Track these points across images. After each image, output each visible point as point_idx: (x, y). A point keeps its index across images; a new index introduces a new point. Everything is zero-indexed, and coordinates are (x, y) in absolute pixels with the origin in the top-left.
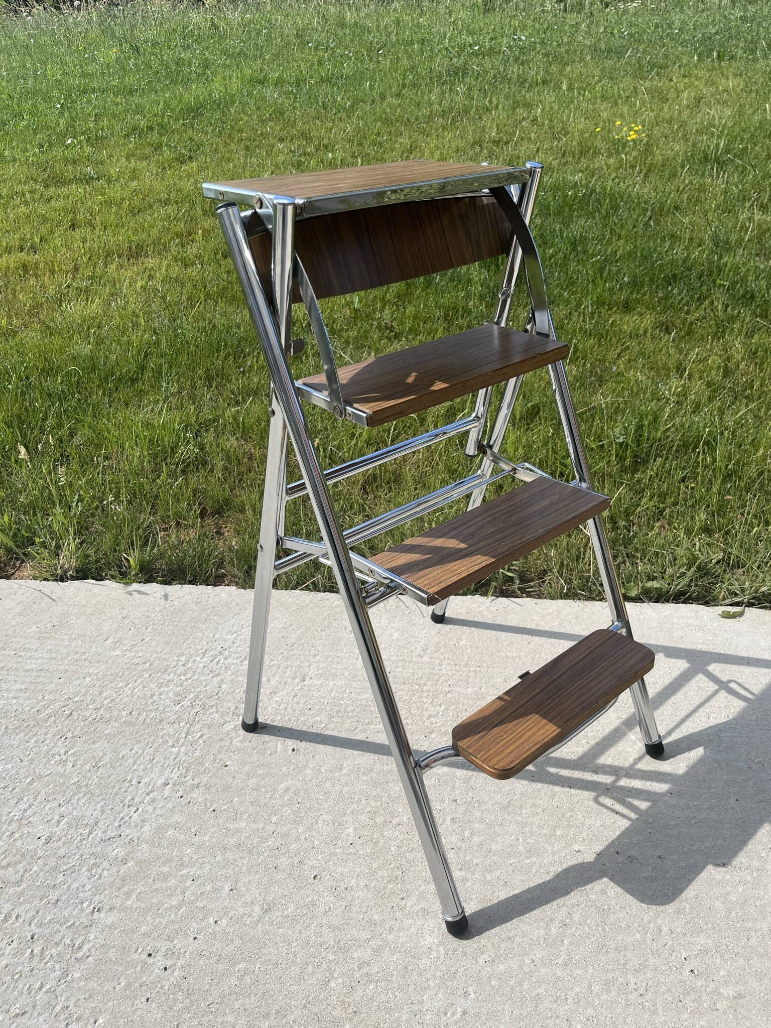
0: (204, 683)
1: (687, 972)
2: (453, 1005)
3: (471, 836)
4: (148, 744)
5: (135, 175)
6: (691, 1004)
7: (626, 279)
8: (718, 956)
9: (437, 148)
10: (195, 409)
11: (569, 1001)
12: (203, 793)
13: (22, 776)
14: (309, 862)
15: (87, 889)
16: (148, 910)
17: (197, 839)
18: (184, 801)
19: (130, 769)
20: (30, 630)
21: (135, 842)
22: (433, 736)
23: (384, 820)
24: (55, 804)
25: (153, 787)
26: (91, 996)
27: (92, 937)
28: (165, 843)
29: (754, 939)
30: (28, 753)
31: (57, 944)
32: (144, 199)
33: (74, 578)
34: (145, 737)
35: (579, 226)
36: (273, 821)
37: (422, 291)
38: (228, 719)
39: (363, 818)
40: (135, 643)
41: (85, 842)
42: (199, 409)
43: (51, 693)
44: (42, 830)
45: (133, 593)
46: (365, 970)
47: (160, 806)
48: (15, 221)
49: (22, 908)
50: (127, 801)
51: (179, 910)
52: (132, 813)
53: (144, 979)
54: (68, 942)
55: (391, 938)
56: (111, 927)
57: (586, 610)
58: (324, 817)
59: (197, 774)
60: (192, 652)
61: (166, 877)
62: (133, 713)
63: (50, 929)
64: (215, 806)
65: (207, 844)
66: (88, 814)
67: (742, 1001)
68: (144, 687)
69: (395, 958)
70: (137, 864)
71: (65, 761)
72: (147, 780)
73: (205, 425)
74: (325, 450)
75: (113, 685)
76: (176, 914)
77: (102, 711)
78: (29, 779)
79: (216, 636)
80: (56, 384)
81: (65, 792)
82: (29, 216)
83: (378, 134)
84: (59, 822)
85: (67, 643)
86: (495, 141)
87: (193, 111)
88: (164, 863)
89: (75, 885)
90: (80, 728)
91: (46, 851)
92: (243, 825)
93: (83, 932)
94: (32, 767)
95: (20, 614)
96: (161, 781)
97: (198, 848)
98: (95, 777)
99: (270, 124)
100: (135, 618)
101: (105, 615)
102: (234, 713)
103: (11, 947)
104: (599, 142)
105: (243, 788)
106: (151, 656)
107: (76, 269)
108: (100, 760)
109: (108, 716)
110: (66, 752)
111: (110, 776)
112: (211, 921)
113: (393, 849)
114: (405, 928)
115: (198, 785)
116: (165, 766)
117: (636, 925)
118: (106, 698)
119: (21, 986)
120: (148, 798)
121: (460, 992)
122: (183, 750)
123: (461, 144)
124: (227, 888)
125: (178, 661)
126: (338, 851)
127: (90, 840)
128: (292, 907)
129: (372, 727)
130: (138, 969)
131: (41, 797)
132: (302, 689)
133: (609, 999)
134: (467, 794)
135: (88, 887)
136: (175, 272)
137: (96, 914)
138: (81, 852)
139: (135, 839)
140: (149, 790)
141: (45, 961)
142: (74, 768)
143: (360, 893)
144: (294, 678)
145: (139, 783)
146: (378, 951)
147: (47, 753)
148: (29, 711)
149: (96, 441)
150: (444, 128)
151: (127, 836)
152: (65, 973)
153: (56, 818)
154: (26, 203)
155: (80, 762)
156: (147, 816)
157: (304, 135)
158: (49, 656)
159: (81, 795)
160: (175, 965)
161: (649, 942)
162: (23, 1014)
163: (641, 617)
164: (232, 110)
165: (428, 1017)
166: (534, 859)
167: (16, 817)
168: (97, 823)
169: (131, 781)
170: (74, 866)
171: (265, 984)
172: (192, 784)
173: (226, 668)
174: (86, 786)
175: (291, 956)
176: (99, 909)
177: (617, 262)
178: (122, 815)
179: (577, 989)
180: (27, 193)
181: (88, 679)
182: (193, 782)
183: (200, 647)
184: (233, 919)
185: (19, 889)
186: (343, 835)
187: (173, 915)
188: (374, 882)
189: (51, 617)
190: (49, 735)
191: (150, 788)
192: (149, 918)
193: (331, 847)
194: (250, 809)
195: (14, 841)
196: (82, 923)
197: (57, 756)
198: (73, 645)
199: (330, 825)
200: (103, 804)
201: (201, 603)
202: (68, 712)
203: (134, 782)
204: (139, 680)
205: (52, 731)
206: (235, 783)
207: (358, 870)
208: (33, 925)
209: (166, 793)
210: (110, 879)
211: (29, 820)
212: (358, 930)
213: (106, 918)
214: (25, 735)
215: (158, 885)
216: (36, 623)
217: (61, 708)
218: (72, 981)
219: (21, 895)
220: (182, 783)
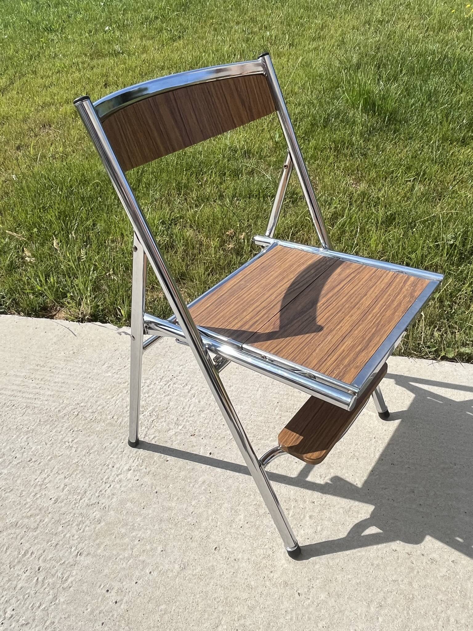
0: (159, 400)
3: (322, 530)
4: (121, 439)
5: (145, 50)
7: (464, 121)
9: (340, 26)
10: (170, 210)
12: (151, 479)
13: (45, 455)
14: (213, 537)
15: (75, 539)
16: (110, 558)
17: (144, 511)
18: (138, 483)
19: (109, 457)
20: (59, 355)
21: (107, 509)
24: (62, 476)
25: (121, 471)
26: (69, 616)
27: (74, 574)
28: (124, 512)
30: (50, 439)
31: (53, 576)
32: (149, 66)
33: (89, 321)
35: (434, 82)
36: (193, 504)
37: (322, 129)
38: (171, 427)
39: (251, 508)
40: (120, 368)
41: (77, 505)
42: (172, 210)
43: (68, 399)
44: (52, 493)
45: (122, 333)
46: (242, 622)
47: (124, 485)
48: (72, 82)
49: (36, 547)
50: (104, 479)
51: (128, 561)
52: (107, 488)
53: (102, 608)
54: (59, 575)
55: (261, 600)
56: (87, 568)
57: (417, 365)
58: (226, 505)
59: (148, 465)
60: (154, 377)
62: (115, 417)
63: (50, 564)
64: (158, 488)
65: (150, 516)
68: (123, 400)
69: (262, 616)
70: (106, 524)
71: (71, 447)
72: (118, 465)
73: (175, 221)
74: (248, 240)
75: (104, 396)
76: (127, 563)
77: (96, 415)
78: (49, 457)
79: (170, 367)
80: (87, 191)
81: (69, 468)
82: (80, 79)
83: (301, 18)
84: (63, 489)
85: (80, 365)
86: (380, 21)
87: (183, 5)
88: (122, 526)
89: (68, 535)
90: (82, 425)
91: (54, 509)
92: (174, 504)
93: (69, 569)
94: (52, 449)
95: (55, 343)
96: (126, 467)
97: (145, 518)
98: (88, 460)
99: (231, 12)
100: (122, 351)
101: (104, 347)
102: (175, 423)
103: (26, 574)
104: (452, 20)
105: (176, 478)
108: (92, 449)
109: (99, 418)
110: (73, 441)
111: (97, 460)
112: (148, 572)
113: (268, 534)
114: (271, 594)
115: (149, 472)
116: (130, 457)
117: (431, 613)
118: (99, 406)
119: (28, 603)
120: (117, 478)
123: (355, 23)
124: (160, 549)
125: (145, 383)
126: (232, 531)
127: (80, 504)
128: (199, 568)
129: (263, 442)
130: (100, 600)
131: (55, 471)
134: (322, 499)
135: (76, 537)
137: (78, 557)
138: (74, 512)
139: (107, 507)
141: (45, 587)
142: (76, 453)
143: (244, 564)
145: (113, 467)
146: (252, 608)
147: (61, 440)
148: (54, 410)
149: (108, 230)
150: (346, 12)
151: (103, 504)
152: (55, 597)
153: (62, 486)
154: (79, 70)
155: (79, 449)
156: (115, 491)
157: (253, 20)
158: (69, 373)
159: (78, 472)
160: (122, 600)
162: (26, 624)
163: (455, 373)
164: (208, 4)
167: (39, 483)
168: (85, 492)
169: (108, 465)
170: (69, 521)
171: (176, 622)
172: (144, 472)
173: (174, 390)
174: (82, 466)
175: (194, 604)
176: (80, 554)
177: (459, 109)
178: (101, 488)
180: (80, 63)
181: (90, 391)
182: (146, 470)
183: (159, 374)
184: (161, 572)
185: (35, 534)
186: (237, 520)
187: (124, 564)
188: (254, 557)
189: (73, 347)
190: (64, 428)
191: (119, 471)
192: (110, 564)
193: (228, 528)
194: (179, 493)
195: (37, 499)
196: (69, 563)
197: (67, 443)
198: (83, 367)
199: (229, 511)
200: (90, 480)
201: (163, 343)
202: (76, 413)
203: (110, 466)
204: (120, 395)
205: (66, 425)
206: (172, 473)
207: (244, 547)
208: (40, 560)
209: (129, 476)
210: (89, 533)
211: (47, 486)
212: (240, 591)
213: (84, 561)
214: (50, 426)
215: (118, 541)
216: (64, 350)
217: (72, 410)
218: (59, 603)
219: (36, 538)
220: (139, 470)
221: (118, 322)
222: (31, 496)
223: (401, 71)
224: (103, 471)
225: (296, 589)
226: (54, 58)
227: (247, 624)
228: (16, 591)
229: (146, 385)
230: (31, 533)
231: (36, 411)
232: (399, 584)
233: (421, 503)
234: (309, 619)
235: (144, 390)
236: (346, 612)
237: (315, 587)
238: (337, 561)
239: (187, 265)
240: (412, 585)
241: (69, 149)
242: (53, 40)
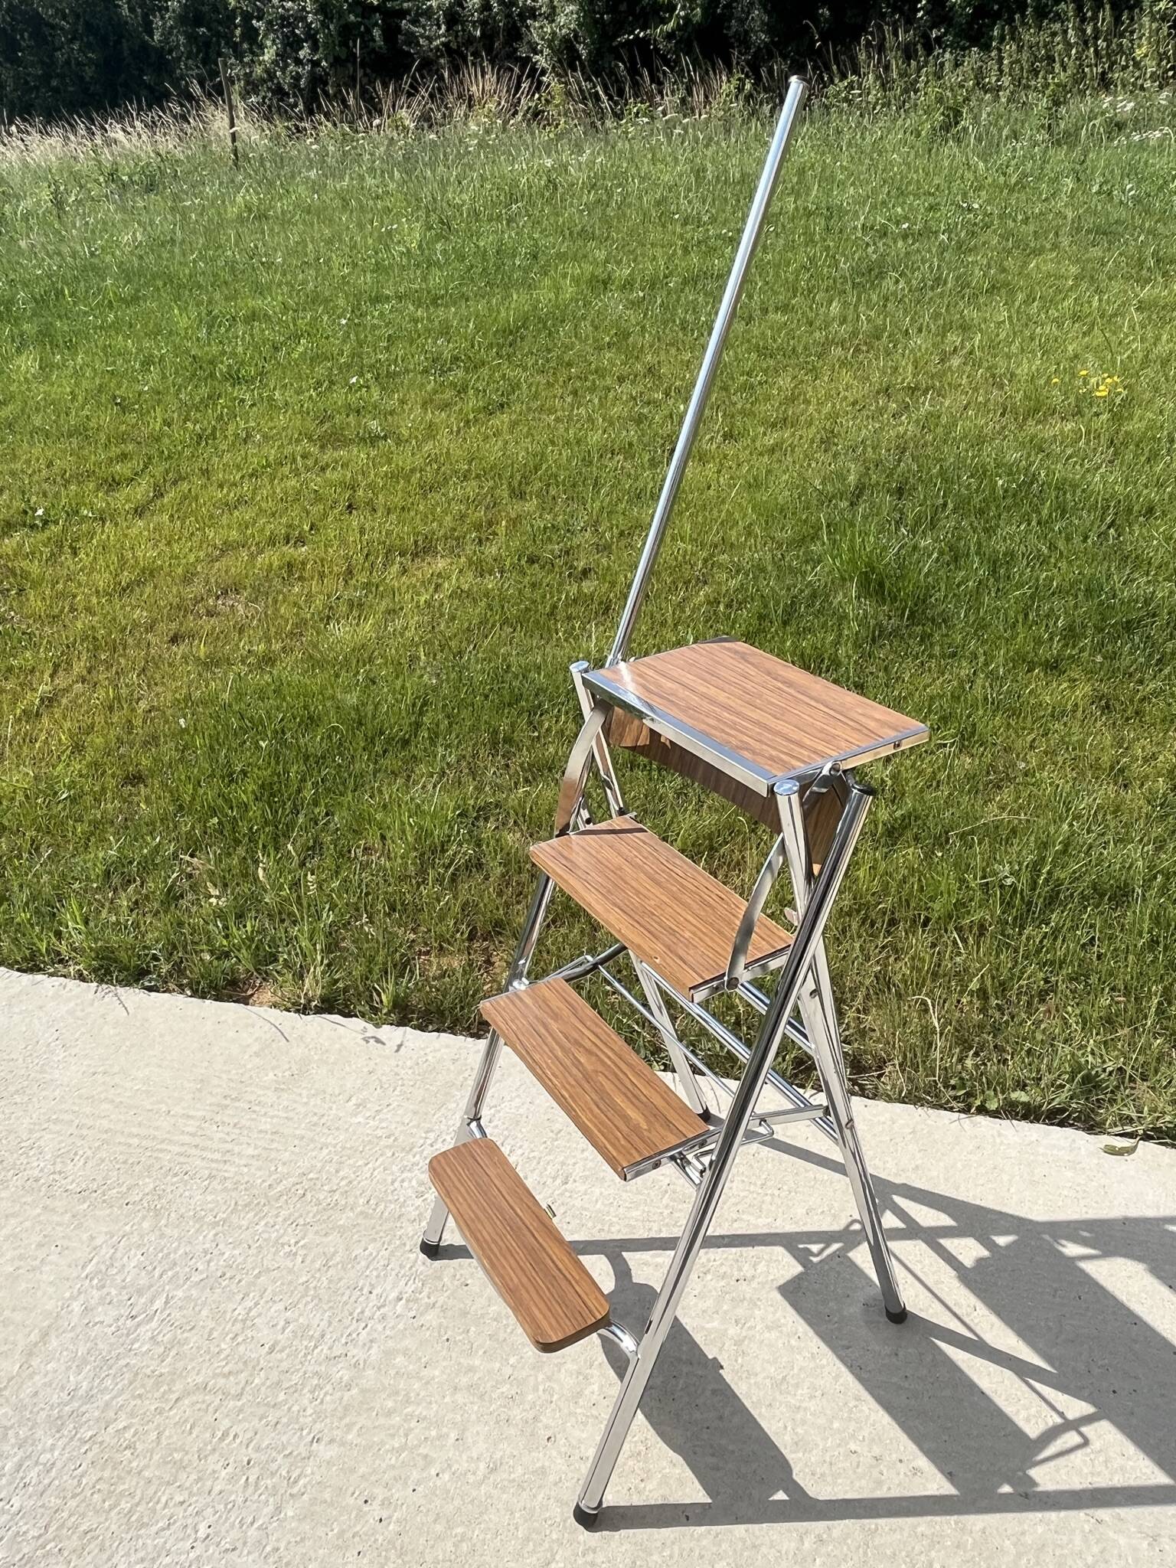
5: (430, 433)
7: (1059, 624)
9: (828, 396)
10: (476, 788)
12: (438, 1316)
13: (249, 1266)
14: (545, 1420)
15: (308, 1415)
16: (368, 1448)
17: (425, 1373)
18: (415, 1322)
19: (362, 1274)
20: (266, 1078)
21: (361, 1366)
22: (709, 1277)
24: (281, 1306)
25: (385, 1301)
26: (302, 1540)
27: (309, 1471)
28: (392, 1372)
30: (256, 1238)
31: (273, 1474)
32: (439, 468)
33: (319, 1011)
34: (381, 1234)
36: (511, 1362)
37: (780, 630)
40: (380, 1108)
41: (309, 1358)
42: (479, 789)
43: (285, 1164)
44: (266, 1335)
46: (590, 1557)
47: (391, 1325)
49: (241, 1426)
50: (355, 1314)
51: (400, 1455)
52: (360, 1329)
53: (358, 1528)
54: (284, 1473)
56: (329, 1463)
57: (929, 1122)
58: (569, 1366)
60: (443, 1127)
61: (389, 1413)
62: (371, 1202)
63: (267, 1455)
64: (450, 1333)
65: (437, 1380)
66: (316, 1322)
68: (385, 1169)
69: (623, 1549)
70: (361, 1392)
72: (379, 1290)
73: (483, 812)
75: (351, 1162)
76: (397, 1458)
77: (337, 1195)
78: (257, 1271)
80: (315, 742)
81: (292, 1293)
82: (299, 493)
84: (284, 1329)
85: (305, 1100)
87: (511, 333)
88: (389, 1396)
89: (295, 1408)
90: (312, 1214)
91: (268, 1362)
92: (477, 1362)
93: (300, 1464)
94: (260, 1257)
95: (257, 1054)
96: (393, 1295)
97: (428, 1383)
98: (324, 1278)
100: (382, 1075)
103: (226, 1471)
105: (482, 1316)
106: (396, 1128)
107: (350, 572)
108: (331, 1258)
109: (343, 1202)
110: (297, 1243)
111: (340, 1280)
112: (433, 1472)
115: (434, 1304)
116: (400, 1275)
117: (904, 1554)
118: (342, 1179)
119: (233, 1518)
120: (378, 1313)
124: (453, 1435)
126: (579, 1411)
127: (314, 1356)
128: (520, 1470)
130: (353, 1516)
131: (268, 1295)
132: (562, 1194)
136: (468, 581)
137: (315, 1445)
138: (304, 1369)
139: (361, 1362)
140: (380, 1303)
141: (259, 1492)
142: (303, 1264)
144: (555, 1178)
145: (371, 1292)
147: (276, 1242)
148: (261, 1184)
149: (355, 827)
150: (843, 364)
151: (353, 1357)
152: (278, 1509)
153: (282, 1323)
154: (297, 473)
155: (309, 1258)
156: (375, 1335)
158: (285, 1115)
159: (309, 1299)
160: (390, 1517)
162: (233, 1550)
163: (998, 1141)
166: (800, 1455)
167: (241, 1317)
168: (323, 1336)
169: (361, 1290)
170: (296, 1384)
171: (481, 1555)
172: (426, 1303)
174: (315, 1288)
175: (512, 1528)
176: (318, 1440)
177: (1051, 596)
178: (349, 1330)
180: (299, 457)
181: (325, 1151)
182: (429, 1301)
184: (456, 1474)
185: (239, 1404)
186: (587, 1392)
187: (393, 1459)
189: (289, 1062)
190: (280, 1219)
191: (382, 1301)
192: (369, 1458)
193: (571, 1405)
195: (238, 1344)
196: (299, 1454)
197: (286, 1247)
198: (311, 1104)
199: (574, 1376)
200: (330, 1314)
202: (301, 1192)
203: (366, 1291)
204: (381, 1160)
205: (284, 1213)
206: (474, 1307)
208: (250, 1448)
209: (399, 1309)
210: (333, 1406)
211: (254, 1322)
213: (324, 1451)
214: (256, 1215)
215: (381, 1421)
216: (273, 1068)
217: (293, 1185)
218: (285, 1519)
219: (241, 1411)
220: (416, 1300)
221: (374, 1015)
222: (227, 1339)
223: (945, 505)
224: (353, 1299)
226: (245, 441)
227: (599, 1561)
228: (212, 1497)
229: (429, 1142)
230: (232, 1403)
231: (228, 1185)
233: (907, 1374)
234: (701, 1557)
236: (764, 1550)
238: (755, 1466)
239: (507, 905)
241: (276, 646)
242: (243, 401)
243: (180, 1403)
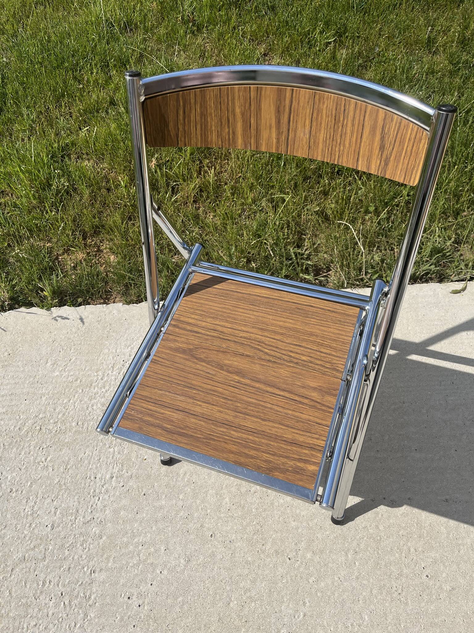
1: (424, 577)
2: (298, 611)
6: (426, 597)
8: (442, 565)
11: (360, 602)
12: (135, 482)
13: (24, 481)
14: (207, 525)
15: (84, 558)
16: (121, 568)
17: (138, 516)
18: (124, 489)
19: (88, 469)
21: (103, 523)
23: (245, 489)
24: (49, 500)
25: (105, 481)
26: (103, 628)
27: (95, 590)
28: (121, 521)
29: (462, 551)
30: (23, 463)
31: (77, 597)
33: (11, 308)
34: (91, 442)
36: (181, 498)
39: (233, 490)
40: (66, 363)
41: (74, 526)
42: (58, 135)
43: (23, 412)
44: (46, 520)
46: (248, 594)
47: (112, 494)
49: (51, 576)
50: (91, 493)
51: (139, 567)
52: (97, 501)
53: (129, 613)
54: (82, 595)
55: (260, 572)
56: (104, 582)
58: (210, 491)
59: (129, 468)
61: (127, 545)
62: (79, 424)
63: (70, 588)
64: (144, 490)
65: (145, 519)
67: (454, 591)
68: (81, 401)
69: (263, 585)
70: (108, 537)
71: (47, 467)
72: (99, 475)
73: (66, 151)
75: (61, 401)
76: (138, 569)
77: (59, 424)
78: (29, 484)
79: (118, 351)
81: (53, 490)
84: (55, 513)
85: (22, 369)
88: (123, 536)
89: (76, 557)
90: (49, 440)
91: (54, 535)
92: (163, 502)
93: (89, 587)
94: (28, 473)
96: (108, 476)
97: (141, 522)
98: (68, 477)
100: (61, 341)
101: (40, 340)
103: (52, 602)
105: (159, 475)
106: (79, 374)
108: (68, 464)
109: (63, 428)
110: (46, 459)
111: (77, 475)
112: (158, 572)
113: (253, 510)
114: (267, 564)
115: (131, 476)
116: (108, 463)
117: (396, 548)
118: (59, 413)
119: (64, 625)
120: (103, 489)
121: (301, 602)
122: (116, 449)
124: (163, 548)
125: (97, 375)
126: (222, 515)
127: (77, 524)
128: (202, 558)
130: (125, 607)
131: (40, 495)
133: (382, 598)
137: (93, 574)
138: (74, 533)
139: (103, 520)
140: (102, 484)
141: (73, 608)
142: (54, 471)
143: (239, 544)
145: (96, 478)
146: (254, 582)
147: (34, 462)
148: (14, 429)
151: (98, 518)
152: (86, 615)
153: (53, 510)
155: (56, 467)
156: (106, 503)
158: (13, 382)
159: (63, 491)
160: (144, 603)
161: (403, 559)
165: (285, 620)
167: (29, 513)
168: (78, 511)
169: (90, 477)
170: (72, 543)
171: (195, 609)
172: (127, 476)
174: (64, 484)
175: (206, 590)
176: (94, 571)
178: (91, 503)
179: (364, 594)
181: (44, 399)
182: (128, 474)
184: (170, 569)
185: (45, 563)
186: (223, 504)
187: (136, 570)
188: (246, 535)
189: (5, 347)
190: (32, 447)
191: (103, 481)
192: (123, 574)
193: (218, 513)
194: (166, 490)
195: (33, 529)
196: (87, 582)
197: (41, 463)
198: (27, 370)
199: (215, 497)
200: (78, 497)
201: (102, 322)
202: (38, 428)
203: (92, 478)
204: (76, 396)
205: (33, 443)
206: (153, 472)
207: (235, 528)
208: (60, 586)
209: (114, 484)
210: (95, 550)
211: (38, 513)
212: (241, 569)
213: (100, 577)
214: (17, 449)
215: (123, 550)
217: (33, 425)
218: (91, 619)
219: (48, 567)
220: (121, 476)
221: (43, 303)
222: (26, 528)
224: (87, 485)
225: (286, 554)
227: (253, 595)
228: (50, 618)
230: (42, 563)
232: (368, 530)
233: (378, 449)
234: (302, 578)
235: (100, 385)
236: (330, 565)
237: (301, 549)
238: (315, 521)
240: (378, 528)
243: (14, 572)
